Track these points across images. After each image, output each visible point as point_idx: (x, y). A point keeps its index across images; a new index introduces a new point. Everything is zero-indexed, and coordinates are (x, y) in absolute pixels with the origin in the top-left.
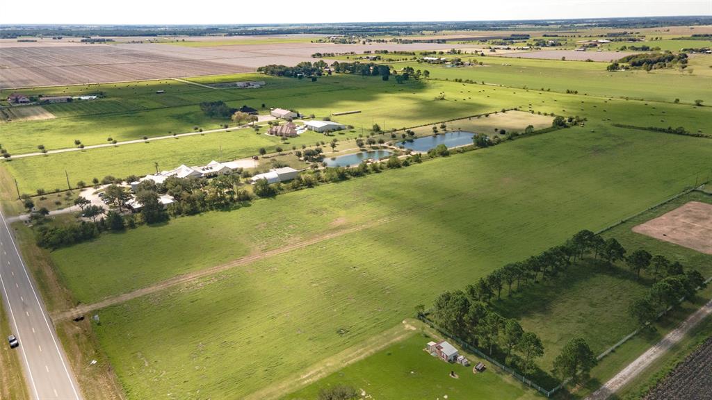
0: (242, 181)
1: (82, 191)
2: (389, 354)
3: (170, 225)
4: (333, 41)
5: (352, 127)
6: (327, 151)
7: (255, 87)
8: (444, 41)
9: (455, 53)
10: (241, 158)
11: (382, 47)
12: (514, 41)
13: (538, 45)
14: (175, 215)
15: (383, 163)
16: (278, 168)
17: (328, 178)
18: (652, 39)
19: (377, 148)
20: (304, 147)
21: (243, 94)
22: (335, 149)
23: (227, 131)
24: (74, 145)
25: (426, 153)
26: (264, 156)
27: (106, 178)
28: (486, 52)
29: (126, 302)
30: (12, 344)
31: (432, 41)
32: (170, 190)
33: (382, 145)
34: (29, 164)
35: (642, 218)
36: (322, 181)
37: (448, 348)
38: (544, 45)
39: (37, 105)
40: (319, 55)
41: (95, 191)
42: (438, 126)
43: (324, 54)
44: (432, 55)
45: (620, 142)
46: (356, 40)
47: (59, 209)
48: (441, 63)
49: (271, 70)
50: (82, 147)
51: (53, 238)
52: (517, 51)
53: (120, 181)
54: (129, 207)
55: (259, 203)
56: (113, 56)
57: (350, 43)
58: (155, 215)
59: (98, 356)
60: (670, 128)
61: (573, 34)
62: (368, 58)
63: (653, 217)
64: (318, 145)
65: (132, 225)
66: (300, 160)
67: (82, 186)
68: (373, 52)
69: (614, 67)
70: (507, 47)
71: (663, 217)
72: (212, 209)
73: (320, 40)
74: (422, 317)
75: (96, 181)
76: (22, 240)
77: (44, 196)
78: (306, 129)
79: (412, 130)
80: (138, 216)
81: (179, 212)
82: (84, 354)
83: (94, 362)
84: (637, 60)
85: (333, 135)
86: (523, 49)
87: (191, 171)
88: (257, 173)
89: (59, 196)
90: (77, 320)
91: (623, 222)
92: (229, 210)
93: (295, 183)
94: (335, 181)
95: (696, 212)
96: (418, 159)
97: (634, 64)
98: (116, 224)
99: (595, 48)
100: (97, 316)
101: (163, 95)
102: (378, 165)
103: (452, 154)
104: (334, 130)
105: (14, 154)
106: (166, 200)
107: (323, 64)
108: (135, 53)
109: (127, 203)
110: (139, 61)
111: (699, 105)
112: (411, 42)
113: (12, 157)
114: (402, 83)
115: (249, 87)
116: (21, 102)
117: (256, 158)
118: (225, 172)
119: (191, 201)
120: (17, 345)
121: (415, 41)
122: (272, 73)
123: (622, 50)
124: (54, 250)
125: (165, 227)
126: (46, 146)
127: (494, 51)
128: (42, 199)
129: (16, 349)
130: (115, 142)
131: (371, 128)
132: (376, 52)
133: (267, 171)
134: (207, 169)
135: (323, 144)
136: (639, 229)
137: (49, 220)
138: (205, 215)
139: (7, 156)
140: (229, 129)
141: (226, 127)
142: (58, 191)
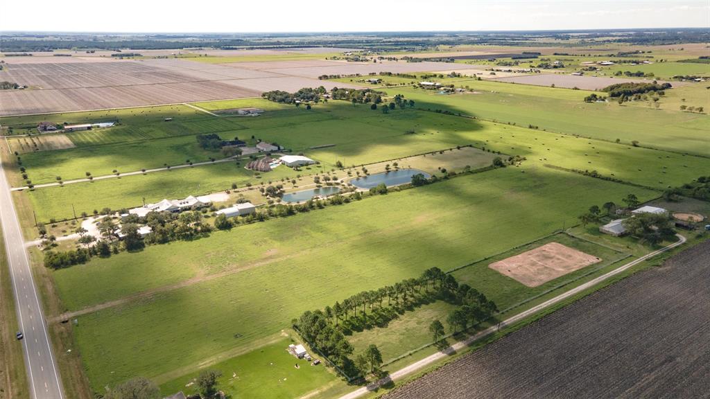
0: (209, 214)
1: (84, 219)
2: (262, 352)
3: (144, 252)
4: (347, 59)
5: (318, 163)
6: (288, 188)
7: (253, 115)
8: (452, 60)
9: (456, 76)
10: (216, 191)
11: (386, 66)
12: (521, 60)
13: (540, 66)
14: (150, 243)
15: (329, 199)
16: (240, 203)
17: (278, 213)
18: (657, 61)
19: (331, 184)
20: (270, 183)
21: (240, 124)
22: (295, 185)
23: (214, 164)
24: (86, 176)
25: (368, 190)
26: (236, 190)
27: (104, 209)
28: (486, 75)
29: (98, 311)
30: (19, 337)
31: (440, 60)
32: (149, 223)
33: (336, 181)
34: (48, 195)
35: (501, 257)
36: (273, 216)
37: (301, 348)
38: (547, 67)
39: (62, 132)
40: (325, 77)
41: (94, 220)
42: (391, 164)
43: (331, 76)
44: (432, 79)
45: (537, 184)
46: (368, 58)
47: (65, 236)
48: (435, 89)
49: (273, 96)
50: (91, 178)
51: (56, 261)
52: (517, 74)
53: (114, 213)
54: (117, 235)
55: (218, 235)
56: (139, 75)
57: (362, 61)
58: (134, 243)
59: (73, 347)
61: (583, 53)
62: (370, 81)
63: (512, 255)
64: (283, 180)
65: (116, 252)
66: (263, 195)
67: (85, 216)
68: (378, 73)
69: (590, 99)
70: (507, 68)
71: (519, 256)
72: (179, 239)
73: (335, 57)
74: (295, 327)
75: (96, 212)
76: (34, 261)
77: (55, 224)
78: (280, 163)
79: (366, 167)
80: (122, 245)
81: (153, 241)
82: (64, 345)
83: (69, 351)
84: (616, 91)
85: (301, 170)
86: (523, 72)
87: (170, 205)
88: (223, 207)
89: (67, 224)
90: (63, 322)
91: (486, 259)
92: (191, 240)
93: (251, 217)
94: (283, 216)
95: (548, 252)
96: (358, 197)
97: (613, 95)
98: (104, 251)
99: (594, 72)
100: (76, 320)
101: (171, 122)
102: (323, 202)
103: (390, 192)
104: (302, 165)
105: (36, 184)
106: (144, 230)
107: (322, 90)
108: (158, 71)
109: (115, 233)
110: (160, 82)
111: (636, 146)
112: (420, 60)
113: (35, 187)
114: (386, 113)
115: (250, 115)
116: (49, 130)
117: (228, 193)
118: (198, 206)
119: (163, 233)
120: (22, 338)
121: (426, 60)
122: (274, 100)
123: (617, 75)
124: (56, 269)
125: (140, 253)
126: (62, 177)
127: (494, 74)
128: (54, 226)
129: (21, 340)
130: (118, 174)
131: (335, 163)
132: (381, 74)
133: (231, 206)
134: (184, 203)
135: (288, 179)
136: (492, 266)
137: (55, 245)
138: (172, 244)
139: (31, 187)
140: (215, 162)
141: (213, 160)
142: (66, 220)
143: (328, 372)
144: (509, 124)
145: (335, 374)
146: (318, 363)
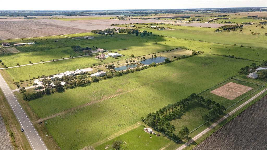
0: (87, 76)
1: (34, 80)
2: (133, 132)
3: (65, 92)
4: (118, 19)
5: (124, 56)
6: (116, 65)
7: (90, 39)
8: (159, 18)
9: (163, 24)
10: (87, 67)
11: (136, 21)
12: (184, 18)
13: (192, 20)
14: (66, 88)
15: (134, 69)
16: (99, 71)
17: (116, 75)
18: (233, 18)
19: (132, 63)
20: (108, 63)
21: (86, 42)
22: (118, 64)
24: (29, 63)
25: (149, 65)
26: (95, 66)
27: (42, 76)
28: (174, 23)
29: (54, 118)
31: (154, 19)
32: (64, 80)
33: (134, 62)
34: (15, 71)
35: (214, 88)
36: (114, 76)
37: (150, 130)
38: (195, 20)
39: (13, 47)
40: (113, 25)
41: (39, 80)
42: (154, 55)
43: (115, 25)
44: (154, 25)
45: (213, 61)
46: (127, 18)
47: (28, 87)
48: (157, 28)
50: (32, 64)
51: (28, 97)
52: (185, 23)
53: (47, 77)
54: (51, 86)
55: (93, 84)
56: (38, 25)
57: (125, 19)
58: (60, 89)
59: (48, 134)
60: (230, 56)
61: (206, 16)
62: (131, 26)
63: (217, 88)
64: (113, 62)
65: (53, 92)
66: (107, 68)
67: (34, 79)
68: (133, 23)
69: (217, 31)
70: (181, 21)
71: (220, 88)
72: (78, 86)
73: (114, 18)
74: (143, 120)
75: (39, 77)
76: (18, 98)
77: (22, 82)
78: (109, 56)
79: (144, 56)
80: (55, 90)
81: (68, 88)
82: (44, 133)
83: (47, 135)
84: (225, 28)
85: (118, 59)
86: (187, 22)
87: (71, 73)
88: (92, 73)
89: (27, 82)
90: (40, 123)
91: (208, 90)
92: (84, 87)
93: (106, 77)
94: (118, 76)
95: (231, 86)
96: (146, 68)
97: (224, 29)
98: (48, 92)
99: (213, 22)
100: (46, 122)
101: (57, 42)
102: (133, 70)
103: (157, 65)
104: (118, 56)
105: (9, 67)
106: (63, 83)
107: (114, 29)
108: (45, 23)
110: (47, 27)
111: (242, 46)
112: (147, 19)
113: (9, 68)
114: (142, 37)
115: (88, 39)
116: (7, 46)
117: (92, 68)
118: (82, 73)
119: (71, 84)
120: (23, 131)
121: (149, 19)
122: (96, 33)
123: (222, 23)
124: (29, 101)
125: (64, 93)
126: (19, 63)
127: (177, 23)
128: (22, 83)
129: (23, 132)
130: (43, 62)
131: (131, 55)
132: (134, 23)
133: (96, 73)
134: (76, 72)
135: (114, 62)
136: (212, 92)
137: (25, 91)
138: (76, 88)
139: (7, 68)
140: (82, 56)
141: (81, 56)
142: (27, 81)
143: (165, 139)
144: (191, 40)
145: (169, 139)
146: (159, 135)
